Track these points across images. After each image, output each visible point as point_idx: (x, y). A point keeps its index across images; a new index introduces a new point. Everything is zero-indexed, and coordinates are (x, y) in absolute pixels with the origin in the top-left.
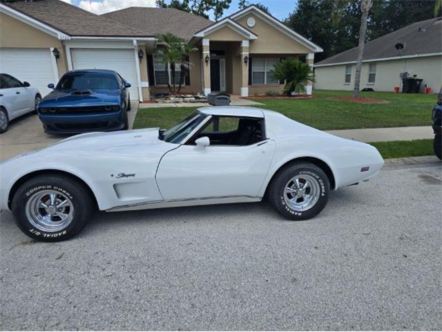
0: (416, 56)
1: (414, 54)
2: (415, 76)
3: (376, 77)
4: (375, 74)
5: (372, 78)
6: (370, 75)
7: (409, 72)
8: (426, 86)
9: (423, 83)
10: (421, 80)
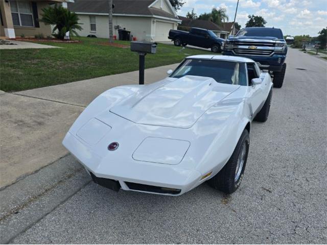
0: (124, 15)
1: (123, 13)
2: (125, 29)
3: (97, 26)
4: (95, 25)
5: (93, 27)
6: (91, 25)
7: (120, 25)
8: (132, 36)
9: (131, 34)
10: (130, 32)
